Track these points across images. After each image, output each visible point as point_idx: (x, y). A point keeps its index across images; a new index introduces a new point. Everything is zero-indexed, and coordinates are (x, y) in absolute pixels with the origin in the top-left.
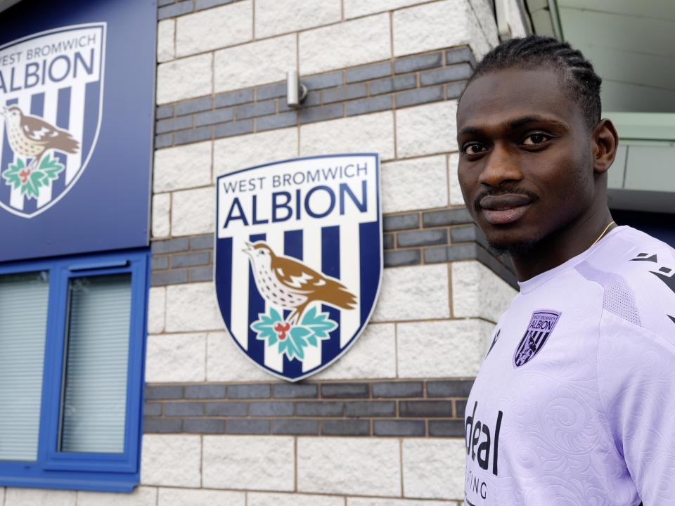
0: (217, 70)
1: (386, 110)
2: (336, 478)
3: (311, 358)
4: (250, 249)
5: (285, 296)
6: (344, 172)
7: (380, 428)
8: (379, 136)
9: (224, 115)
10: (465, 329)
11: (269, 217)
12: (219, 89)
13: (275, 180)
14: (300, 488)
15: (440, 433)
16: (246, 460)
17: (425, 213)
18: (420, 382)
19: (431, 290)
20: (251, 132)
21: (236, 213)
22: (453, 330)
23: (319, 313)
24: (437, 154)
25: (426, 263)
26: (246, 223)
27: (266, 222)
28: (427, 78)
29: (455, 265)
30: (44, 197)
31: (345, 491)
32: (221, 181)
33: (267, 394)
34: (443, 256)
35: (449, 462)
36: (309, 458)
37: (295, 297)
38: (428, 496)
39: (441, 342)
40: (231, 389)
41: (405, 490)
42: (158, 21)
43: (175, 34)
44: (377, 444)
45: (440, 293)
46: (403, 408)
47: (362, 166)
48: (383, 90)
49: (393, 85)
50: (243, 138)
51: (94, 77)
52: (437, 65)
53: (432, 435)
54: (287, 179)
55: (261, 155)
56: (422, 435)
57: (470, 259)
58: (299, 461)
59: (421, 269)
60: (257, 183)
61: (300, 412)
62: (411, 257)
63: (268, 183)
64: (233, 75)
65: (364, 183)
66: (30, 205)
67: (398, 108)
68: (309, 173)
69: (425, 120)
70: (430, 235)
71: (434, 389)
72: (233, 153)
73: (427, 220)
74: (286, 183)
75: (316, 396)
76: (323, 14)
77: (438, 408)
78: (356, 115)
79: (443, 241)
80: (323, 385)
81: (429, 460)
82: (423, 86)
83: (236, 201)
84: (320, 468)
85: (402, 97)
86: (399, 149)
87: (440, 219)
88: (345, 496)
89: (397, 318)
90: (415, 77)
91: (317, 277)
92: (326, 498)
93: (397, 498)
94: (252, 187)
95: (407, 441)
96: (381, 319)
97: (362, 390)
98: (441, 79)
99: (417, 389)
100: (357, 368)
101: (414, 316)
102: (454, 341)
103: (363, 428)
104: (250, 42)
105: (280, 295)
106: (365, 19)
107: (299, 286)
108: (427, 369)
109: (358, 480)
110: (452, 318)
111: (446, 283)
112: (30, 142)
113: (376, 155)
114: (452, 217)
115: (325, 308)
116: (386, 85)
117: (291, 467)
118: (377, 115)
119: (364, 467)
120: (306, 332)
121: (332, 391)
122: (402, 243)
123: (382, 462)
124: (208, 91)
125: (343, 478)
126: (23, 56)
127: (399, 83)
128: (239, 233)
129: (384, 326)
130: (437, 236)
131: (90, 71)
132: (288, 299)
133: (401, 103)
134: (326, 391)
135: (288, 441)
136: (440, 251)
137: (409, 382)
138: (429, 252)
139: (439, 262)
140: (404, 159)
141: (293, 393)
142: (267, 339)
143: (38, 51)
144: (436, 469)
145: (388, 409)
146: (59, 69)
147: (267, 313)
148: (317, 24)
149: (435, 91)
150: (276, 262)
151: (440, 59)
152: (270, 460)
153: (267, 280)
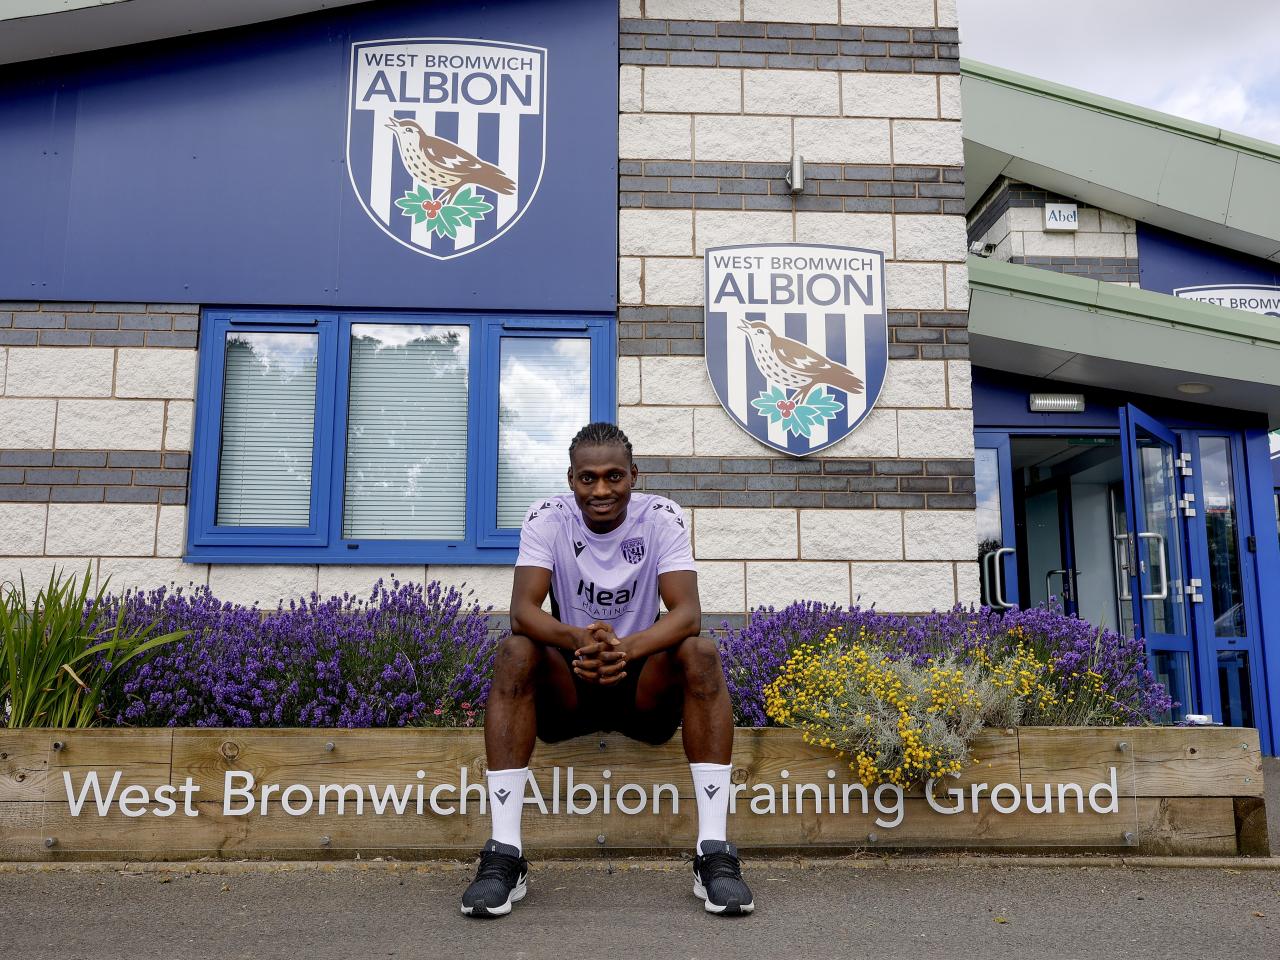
0: (697, 136)
1: (886, 212)
2: (841, 546)
3: (818, 435)
4: (747, 327)
5: (788, 376)
6: (849, 264)
7: (883, 500)
8: (879, 236)
9: (706, 185)
10: (961, 418)
11: (768, 297)
12: (699, 156)
13: (774, 261)
14: (803, 556)
15: (938, 506)
16: (747, 530)
17: (923, 313)
18: (920, 461)
19: (930, 382)
20: (740, 209)
21: (729, 288)
22: (951, 418)
23: (825, 394)
24: (934, 262)
25: (923, 359)
26: (741, 301)
27: (764, 302)
28: (926, 190)
29: (952, 362)
30: (465, 237)
31: (849, 557)
32: (712, 254)
33: (766, 469)
34: (940, 354)
35: (946, 529)
36: (814, 528)
37: (799, 378)
38: (927, 559)
39: (940, 428)
40: (725, 463)
41: (906, 554)
42: (620, 65)
43: (642, 84)
44: (881, 514)
45: (938, 386)
46: (905, 484)
47: (867, 261)
48: (882, 193)
49: (892, 191)
50: (731, 213)
51: (533, 109)
52: (935, 180)
53: (930, 508)
54: (788, 262)
55: (752, 234)
56: (922, 508)
57: (964, 359)
58: (802, 530)
59: (919, 363)
60: (754, 262)
61: (803, 486)
62: (910, 351)
63: (766, 263)
64: (718, 145)
65: (869, 278)
66: (443, 244)
67: (896, 213)
68: (811, 259)
69: (923, 229)
70: (927, 334)
71: (933, 468)
72: (719, 227)
73: (925, 319)
74: (787, 266)
75: (819, 472)
76: (821, 105)
77: (937, 484)
78: (855, 212)
79: (939, 341)
80: (825, 462)
81: (928, 528)
82: (921, 196)
83: (729, 277)
84: (826, 537)
85: (902, 204)
86: (898, 251)
87: (937, 320)
88: (850, 561)
89: (898, 405)
90: (915, 187)
91: (822, 361)
92: (830, 564)
93: (899, 561)
94: (748, 265)
95: (908, 513)
96: (883, 405)
97: (867, 467)
98: (938, 194)
99: (917, 467)
100: (862, 447)
101: (915, 405)
102: (951, 427)
103: (867, 501)
104: (739, 114)
105: (782, 374)
106: (866, 120)
107: (803, 367)
108: (926, 450)
109: (863, 546)
110: (948, 408)
111: (943, 378)
112: (438, 170)
113: (881, 254)
114: (949, 320)
115: (830, 391)
116: (886, 190)
117: (795, 537)
118: (877, 215)
119: (870, 535)
120: (812, 412)
121: (836, 467)
122: (901, 338)
123: (886, 531)
124: (687, 155)
125: (849, 546)
126: (420, 61)
127: (898, 190)
128: (733, 310)
129: (886, 411)
130: (934, 336)
131: (526, 101)
132: (791, 379)
133: (898, 209)
134: (829, 467)
135: (792, 513)
136: (937, 349)
137: (910, 461)
138: (927, 349)
139: (936, 359)
140: (903, 261)
141: (795, 470)
142: (769, 416)
143: (443, 60)
144: (935, 535)
145: (890, 485)
146: (479, 89)
147: (769, 391)
148: (814, 113)
149: (934, 204)
150: (776, 343)
151: (938, 175)
152: (772, 531)
153: (767, 359)
